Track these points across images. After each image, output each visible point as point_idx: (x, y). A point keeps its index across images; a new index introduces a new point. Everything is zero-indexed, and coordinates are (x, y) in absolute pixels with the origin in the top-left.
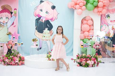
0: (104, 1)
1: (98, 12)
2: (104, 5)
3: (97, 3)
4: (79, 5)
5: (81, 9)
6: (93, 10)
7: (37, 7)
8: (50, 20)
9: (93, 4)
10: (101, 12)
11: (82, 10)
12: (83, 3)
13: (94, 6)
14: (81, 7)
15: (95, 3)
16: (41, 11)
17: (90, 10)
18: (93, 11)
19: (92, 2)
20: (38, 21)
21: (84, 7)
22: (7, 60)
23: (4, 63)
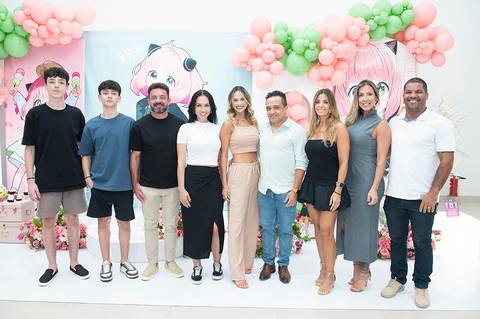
0: (335, 48)
1: (322, 79)
2: (339, 56)
3: (317, 50)
4: (261, 57)
5: (268, 70)
6: (308, 72)
7: (141, 63)
8: (179, 105)
9: (303, 54)
10: (329, 79)
11: (272, 74)
12: (274, 52)
13: (307, 61)
14: (269, 64)
15: (308, 51)
16: (153, 75)
17: (296, 73)
18: (306, 75)
19: (302, 50)
20: (143, 107)
21: (277, 65)
22: (37, 236)
23: (32, 242)
